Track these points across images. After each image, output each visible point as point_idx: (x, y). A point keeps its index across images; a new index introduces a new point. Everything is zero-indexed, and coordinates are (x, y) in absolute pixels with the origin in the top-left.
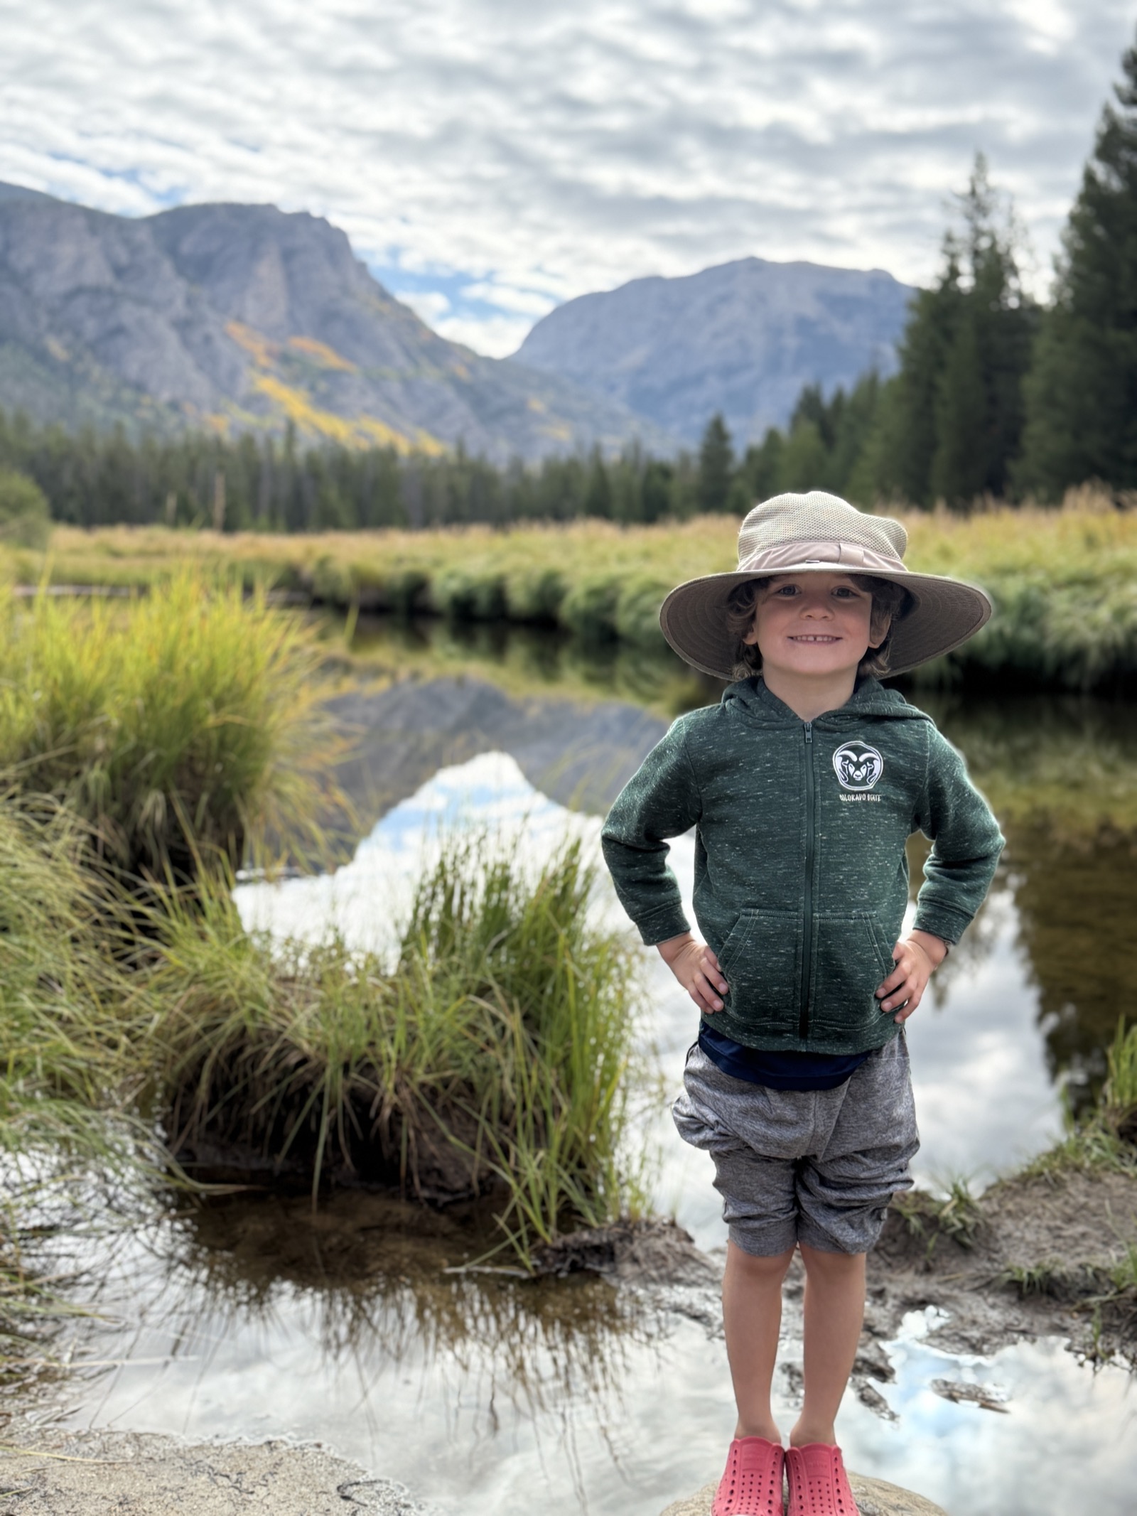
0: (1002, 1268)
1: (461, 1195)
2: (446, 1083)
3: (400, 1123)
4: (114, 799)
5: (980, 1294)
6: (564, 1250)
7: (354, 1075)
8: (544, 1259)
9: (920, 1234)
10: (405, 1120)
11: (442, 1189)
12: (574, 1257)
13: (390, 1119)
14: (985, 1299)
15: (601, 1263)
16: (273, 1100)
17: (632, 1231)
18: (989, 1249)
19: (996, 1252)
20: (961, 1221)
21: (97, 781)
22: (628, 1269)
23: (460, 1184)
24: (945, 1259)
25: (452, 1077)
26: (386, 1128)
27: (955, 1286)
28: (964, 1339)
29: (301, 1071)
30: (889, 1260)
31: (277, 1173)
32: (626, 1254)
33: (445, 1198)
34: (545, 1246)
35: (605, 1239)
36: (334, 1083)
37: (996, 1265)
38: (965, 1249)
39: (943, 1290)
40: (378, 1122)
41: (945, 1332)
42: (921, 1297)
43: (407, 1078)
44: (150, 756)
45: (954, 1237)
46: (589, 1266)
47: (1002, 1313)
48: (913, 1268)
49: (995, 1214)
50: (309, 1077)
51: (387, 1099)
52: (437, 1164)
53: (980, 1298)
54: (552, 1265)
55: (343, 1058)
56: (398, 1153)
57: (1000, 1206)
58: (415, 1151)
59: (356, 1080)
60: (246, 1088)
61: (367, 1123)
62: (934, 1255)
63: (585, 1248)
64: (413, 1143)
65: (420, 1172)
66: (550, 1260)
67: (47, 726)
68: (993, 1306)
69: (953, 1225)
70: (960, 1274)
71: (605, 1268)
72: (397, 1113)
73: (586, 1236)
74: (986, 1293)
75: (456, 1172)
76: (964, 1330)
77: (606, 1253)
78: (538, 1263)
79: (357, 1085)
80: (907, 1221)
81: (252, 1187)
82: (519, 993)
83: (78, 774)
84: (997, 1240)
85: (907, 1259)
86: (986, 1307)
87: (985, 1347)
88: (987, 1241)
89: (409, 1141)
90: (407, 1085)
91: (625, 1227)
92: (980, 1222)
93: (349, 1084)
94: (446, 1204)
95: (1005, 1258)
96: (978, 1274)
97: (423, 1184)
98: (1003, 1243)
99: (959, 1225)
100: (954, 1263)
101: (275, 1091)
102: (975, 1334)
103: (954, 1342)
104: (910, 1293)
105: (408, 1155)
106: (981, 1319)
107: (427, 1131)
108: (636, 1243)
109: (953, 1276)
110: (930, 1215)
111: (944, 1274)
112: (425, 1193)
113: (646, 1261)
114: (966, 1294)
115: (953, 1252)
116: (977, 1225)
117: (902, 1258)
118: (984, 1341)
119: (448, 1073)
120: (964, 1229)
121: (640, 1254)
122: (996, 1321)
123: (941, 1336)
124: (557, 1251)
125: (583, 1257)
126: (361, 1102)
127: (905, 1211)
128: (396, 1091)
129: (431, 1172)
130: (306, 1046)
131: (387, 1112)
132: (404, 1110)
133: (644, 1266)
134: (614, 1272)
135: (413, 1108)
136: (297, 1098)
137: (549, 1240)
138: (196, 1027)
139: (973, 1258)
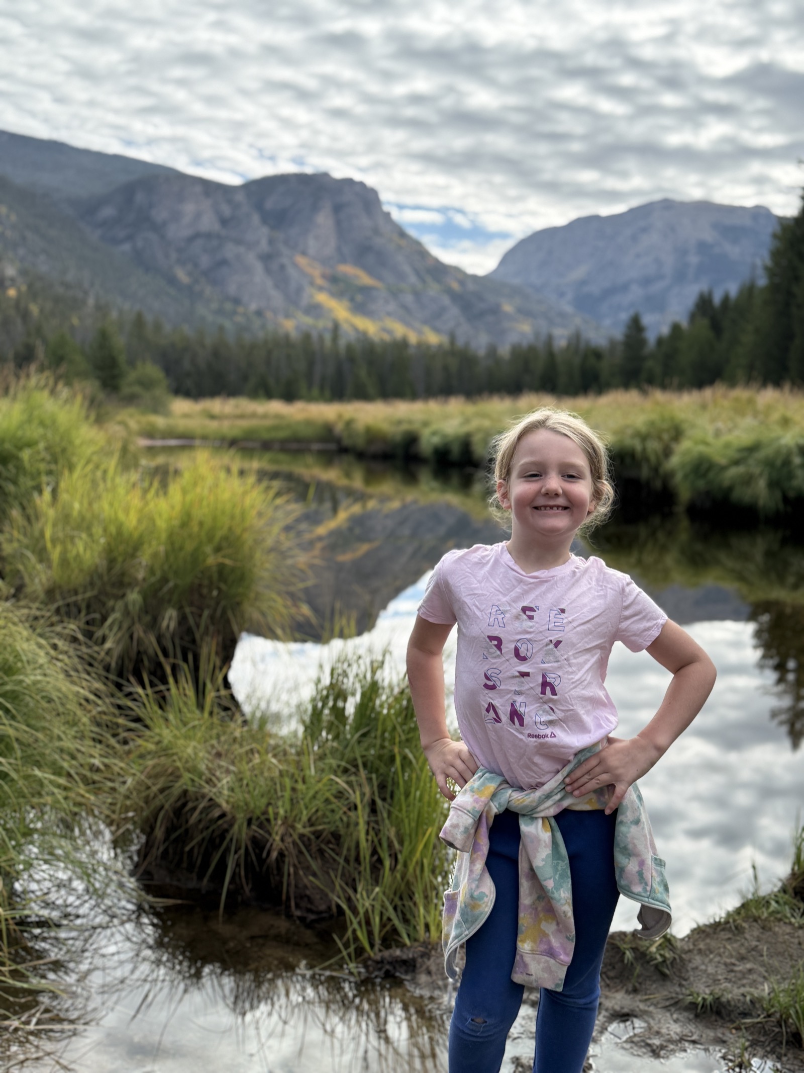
0: (688, 992)
1: (324, 915)
2: (318, 835)
3: (284, 862)
4: (147, 612)
5: (669, 1010)
6: (382, 962)
7: (254, 827)
8: (366, 967)
9: (632, 964)
10: (287, 860)
11: (309, 911)
12: (388, 967)
13: (277, 859)
14: (672, 1015)
15: (406, 972)
16: (203, 839)
17: (430, 951)
18: (680, 977)
19: (686, 980)
20: (661, 955)
21: (134, 603)
22: (423, 978)
23: (323, 907)
24: (648, 983)
25: (324, 829)
26: (275, 866)
27: (652, 1004)
28: (648, 1045)
29: (220, 822)
30: (608, 982)
31: (203, 892)
32: (424, 967)
33: (312, 917)
34: (369, 958)
35: (411, 956)
36: (240, 832)
37: (684, 990)
38: (664, 976)
39: (642, 1006)
40: (268, 861)
41: (636, 1039)
42: (626, 1010)
43: (291, 831)
44: (171, 584)
45: (657, 966)
46: (398, 974)
47: (682, 1027)
48: (625, 988)
49: (690, 951)
50: (226, 826)
51: (274, 846)
52: (308, 892)
53: (668, 1014)
54: (372, 973)
55: (248, 816)
56: (281, 883)
57: (694, 945)
58: (293, 882)
59: (256, 831)
60: (187, 831)
61: (262, 861)
62: (640, 980)
63: (396, 961)
64: (292, 877)
65: (295, 898)
66: (371, 969)
67: (105, 563)
68: (676, 1021)
69: (656, 959)
70: (656, 995)
71: (408, 977)
72: (281, 855)
73: (398, 952)
74: (673, 1009)
75: (321, 899)
76: (650, 1038)
77: (410, 966)
78: (362, 970)
79: (256, 834)
80: (624, 953)
81: (185, 902)
82: (377, 771)
83: (124, 596)
84: (687, 971)
85: (621, 982)
86: (672, 1022)
87: (662, 1053)
88: (680, 971)
89: (289, 875)
90: (291, 835)
91: (426, 948)
92: (677, 957)
93: (251, 833)
94: (313, 921)
95: (691, 984)
96: (670, 996)
97: (297, 906)
98: (691, 973)
99: (660, 959)
100: (654, 986)
101: (205, 834)
102: (656, 1042)
103: (641, 1047)
104: (617, 1008)
105: (289, 885)
106: (664, 1031)
107: (303, 868)
108: (432, 959)
109: (652, 996)
110: (642, 949)
111: (646, 994)
112: (298, 913)
113: (436, 974)
114: (659, 1010)
115: (654, 978)
116: (675, 959)
117: (618, 981)
118: (662, 1047)
119: (320, 828)
120: (664, 961)
121: (433, 968)
122: (676, 1033)
123: (632, 1042)
124: (377, 962)
125: (395, 968)
126: (259, 844)
127: (623, 946)
128: (282, 840)
129: (303, 897)
130: (224, 805)
131: (274, 854)
132: (286, 853)
133: (434, 977)
134: (414, 981)
135: (294, 852)
136: (217, 841)
137: (372, 954)
138: (155, 789)
139: (668, 983)
